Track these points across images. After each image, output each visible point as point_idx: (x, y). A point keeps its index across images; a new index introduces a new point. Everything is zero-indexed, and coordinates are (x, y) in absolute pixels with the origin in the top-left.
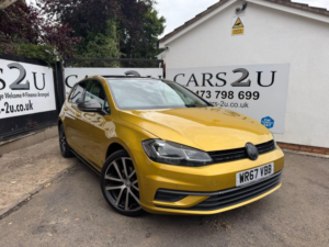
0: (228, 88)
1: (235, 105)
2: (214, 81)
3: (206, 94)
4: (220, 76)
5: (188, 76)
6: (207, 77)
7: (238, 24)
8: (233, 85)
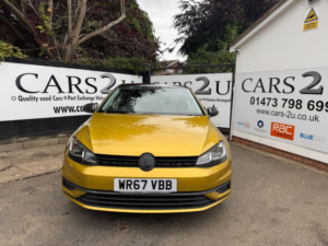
0: (296, 96)
1: (303, 117)
2: (281, 86)
3: (272, 102)
4: (288, 81)
5: (256, 81)
6: (275, 82)
7: (312, 16)
8: (302, 92)
